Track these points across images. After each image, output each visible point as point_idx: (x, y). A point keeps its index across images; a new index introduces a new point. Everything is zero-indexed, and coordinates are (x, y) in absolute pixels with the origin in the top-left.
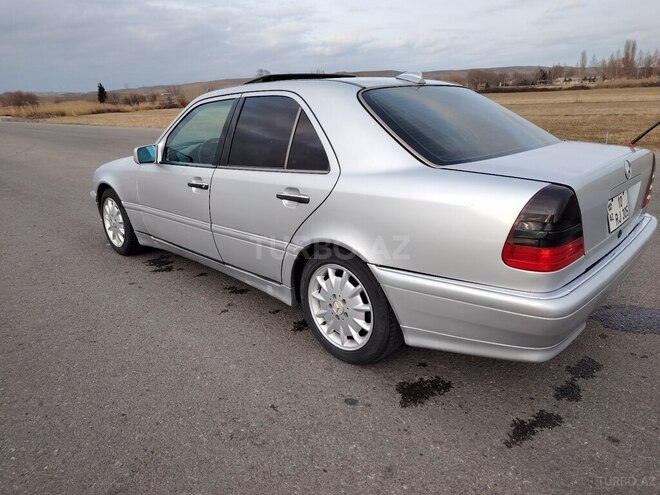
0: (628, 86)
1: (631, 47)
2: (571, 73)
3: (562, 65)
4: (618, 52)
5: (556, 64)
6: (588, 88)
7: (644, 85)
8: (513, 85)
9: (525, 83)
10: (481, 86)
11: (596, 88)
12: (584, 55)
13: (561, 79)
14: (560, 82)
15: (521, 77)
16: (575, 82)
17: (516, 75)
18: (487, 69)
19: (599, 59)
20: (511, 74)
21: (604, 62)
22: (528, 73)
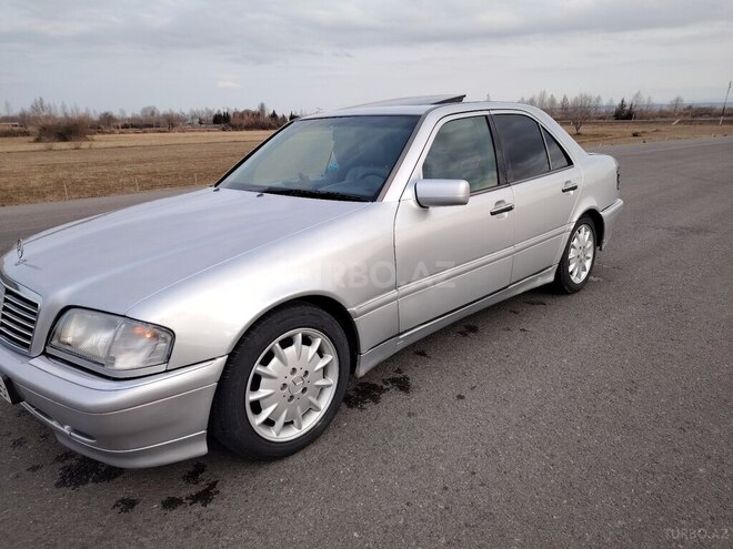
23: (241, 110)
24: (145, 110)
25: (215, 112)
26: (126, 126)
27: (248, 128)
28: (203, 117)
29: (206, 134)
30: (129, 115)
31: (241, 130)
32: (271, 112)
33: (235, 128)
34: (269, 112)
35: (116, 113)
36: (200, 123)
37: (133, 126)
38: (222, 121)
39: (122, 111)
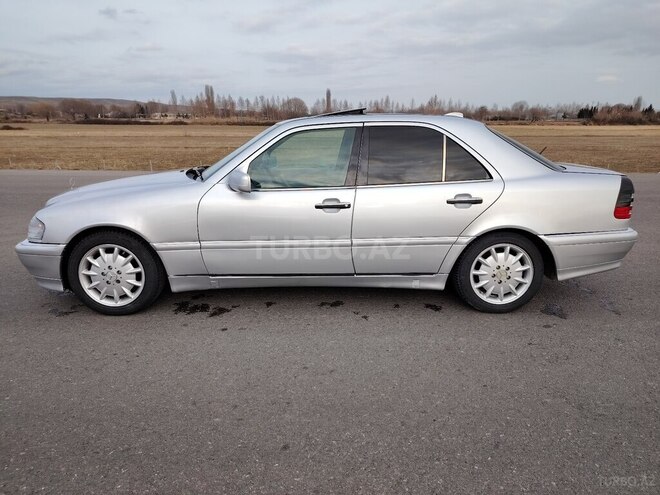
0: (217, 124)
1: (209, 91)
2: (165, 110)
3: (156, 101)
4: (201, 94)
5: (151, 100)
6: (186, 124)
7: (229, 124)
8: (112, 116)
9: (124, 115)
10: (79, 117)
11: (192, 124)
12: (173, 95)
13: (158, 114)
14: (157, 117)
15: (119, 109)
16: (171, 118)
17: (114, 108)
18: (81, 99)
19: (187, 99)
20: (108, 107)
21: (192, 101)
22: (125, 106)
23: (612, 103)
24: (516, 105)
25: (584, 107)
26: (495, 119)
27: (612, 122)
28: (570, 111)
29: (566, 127)
30: (500, 109)
31: (604, 124)
32: (647, 106)
33: (598, 122)
34: (645, 106)
35: (490, 107)
36: (564, 117)
37: (501, 119)
38: (587, 115)
39: (495, 106)
